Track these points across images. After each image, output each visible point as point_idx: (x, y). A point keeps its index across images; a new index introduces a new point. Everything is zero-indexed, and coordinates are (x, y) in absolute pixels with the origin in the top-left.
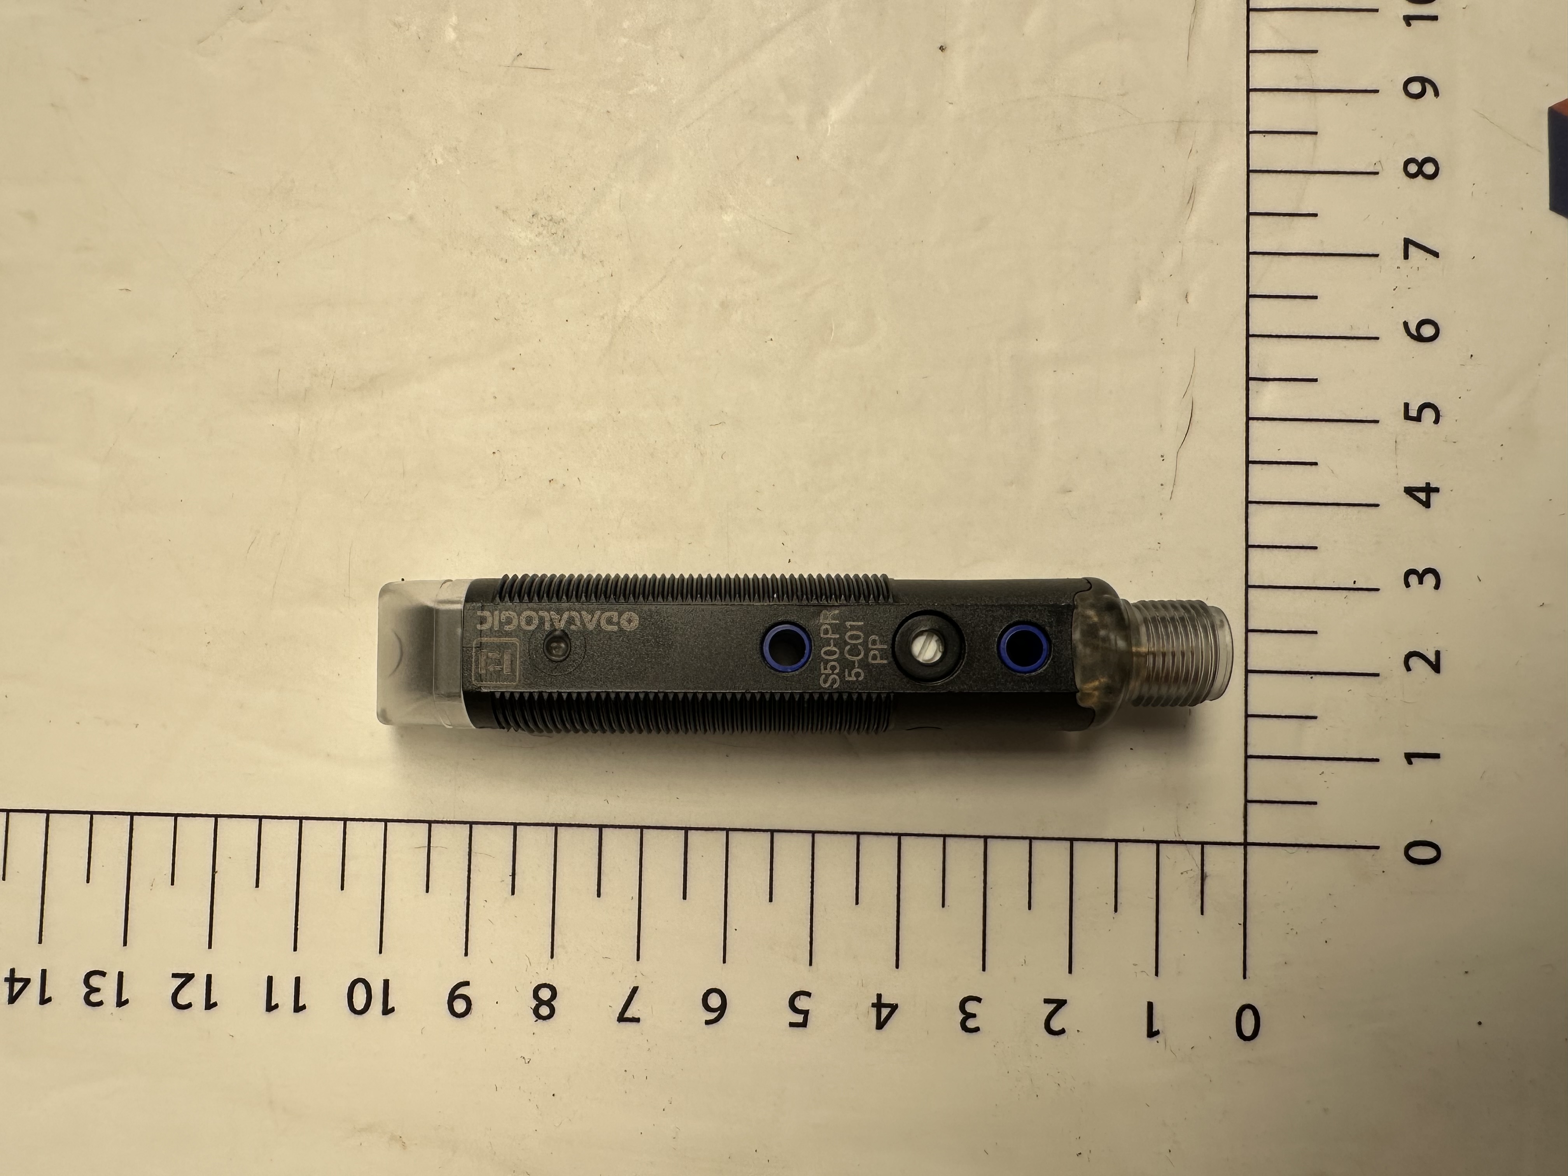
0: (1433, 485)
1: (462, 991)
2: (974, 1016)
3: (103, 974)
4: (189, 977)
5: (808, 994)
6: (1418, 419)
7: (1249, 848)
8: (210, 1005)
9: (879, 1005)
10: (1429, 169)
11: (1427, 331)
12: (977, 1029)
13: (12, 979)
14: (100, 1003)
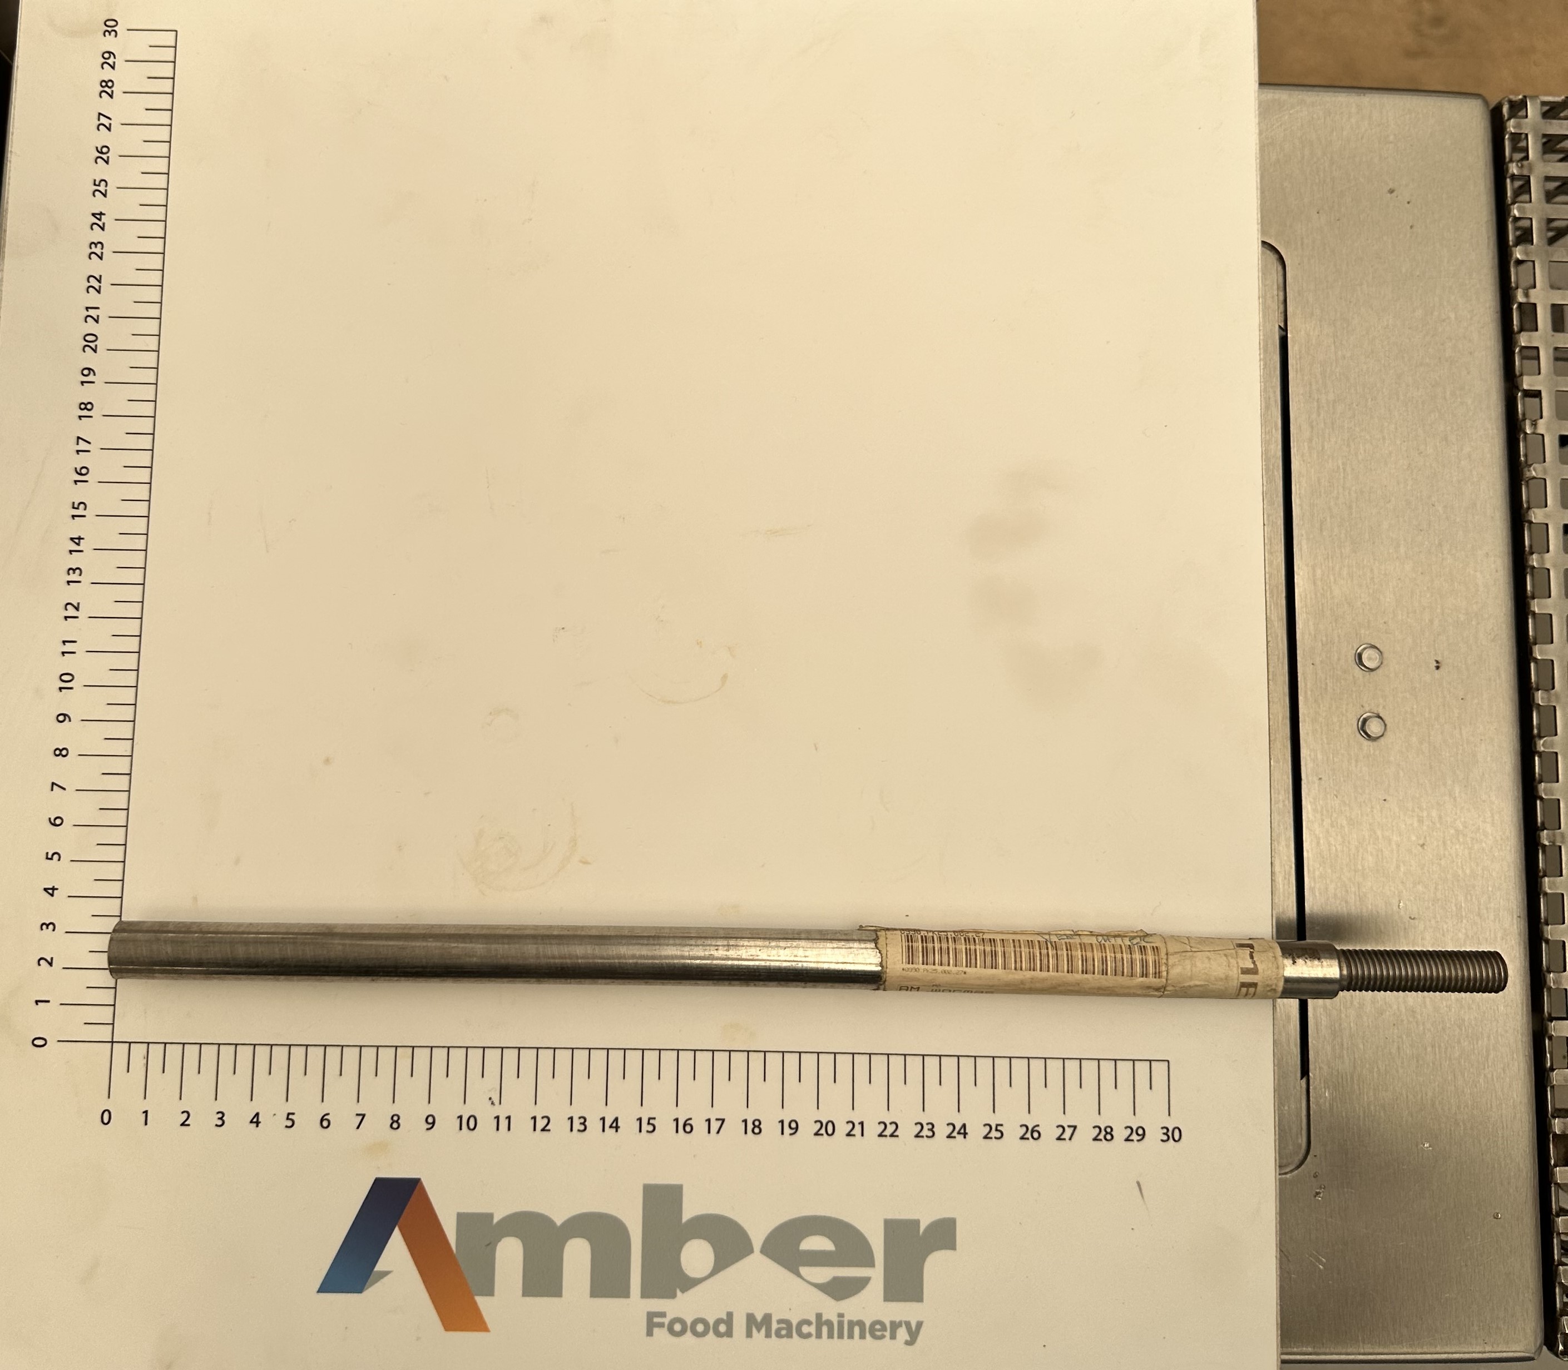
0: (260, 1125)
1: (67, 719)
2: (47, 928)
3: (80, 575)
4: (77, 609)
5: (59, 860)
6: (288, 1119)
7: (110, 1044)
8: (66, 618)
9: (54, 889)
10: (395, 1125)
11: (325, 1124)
12: (42, 929)
13: (80, 538)
14: (69, 574)
